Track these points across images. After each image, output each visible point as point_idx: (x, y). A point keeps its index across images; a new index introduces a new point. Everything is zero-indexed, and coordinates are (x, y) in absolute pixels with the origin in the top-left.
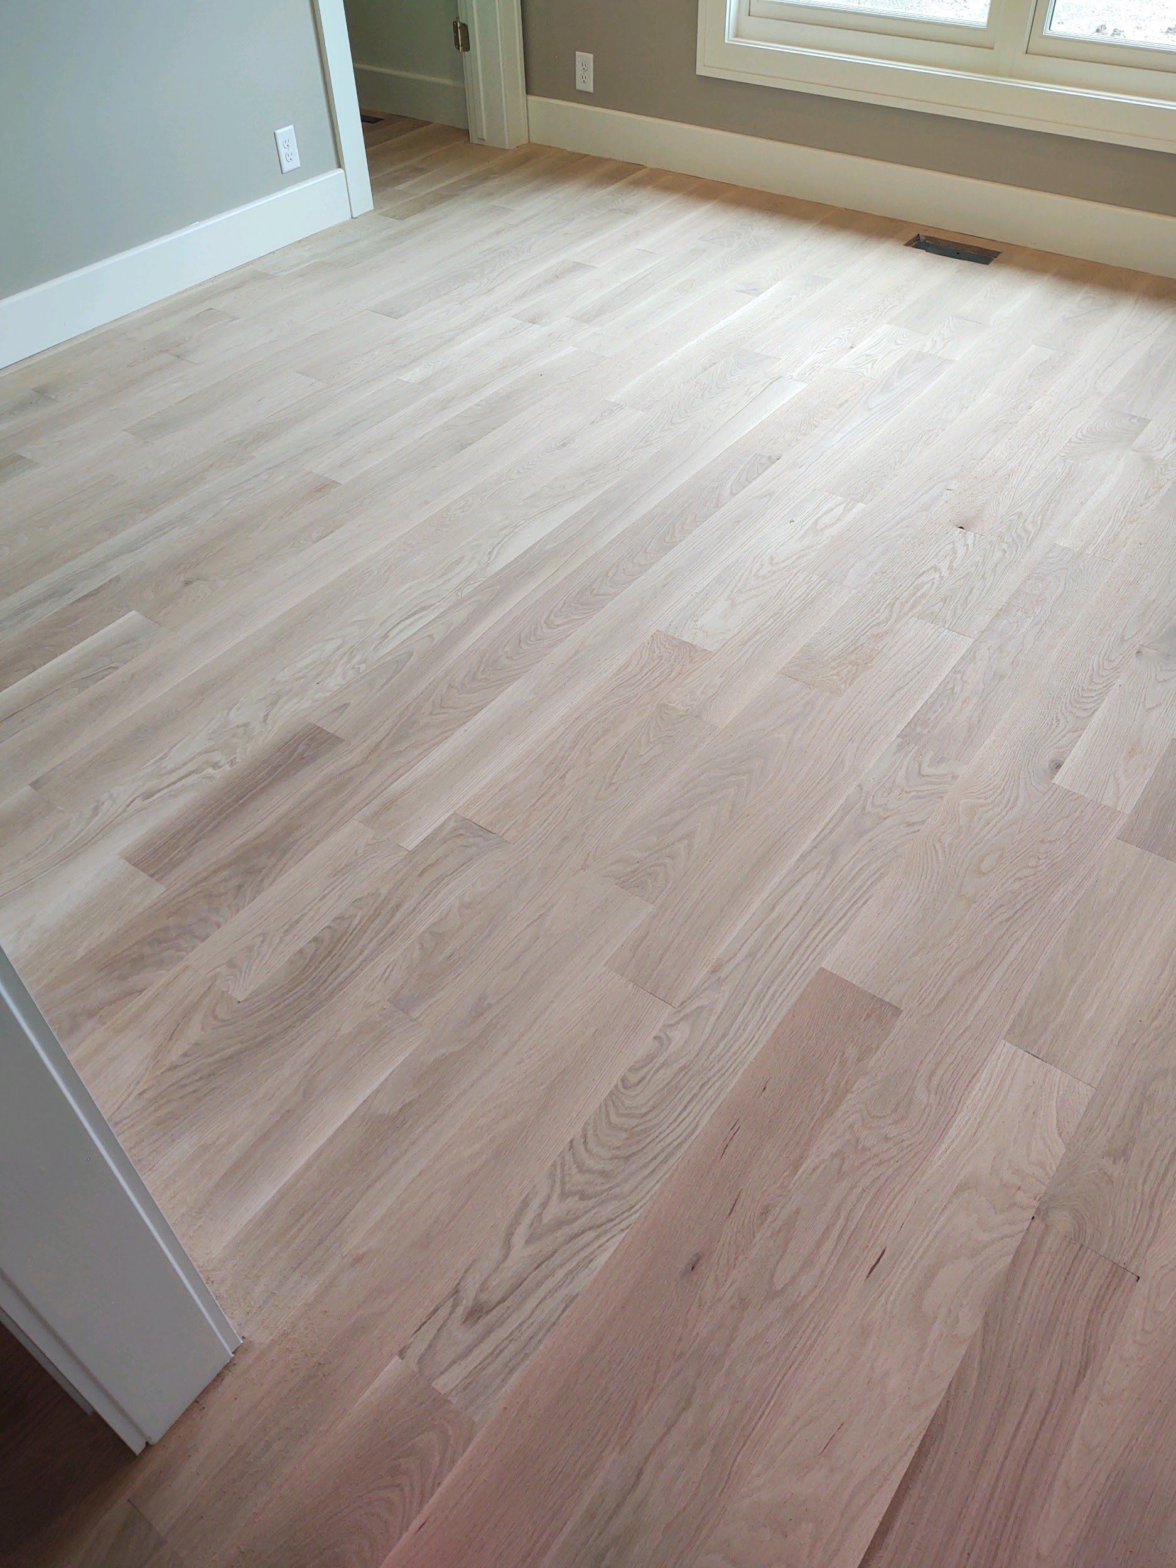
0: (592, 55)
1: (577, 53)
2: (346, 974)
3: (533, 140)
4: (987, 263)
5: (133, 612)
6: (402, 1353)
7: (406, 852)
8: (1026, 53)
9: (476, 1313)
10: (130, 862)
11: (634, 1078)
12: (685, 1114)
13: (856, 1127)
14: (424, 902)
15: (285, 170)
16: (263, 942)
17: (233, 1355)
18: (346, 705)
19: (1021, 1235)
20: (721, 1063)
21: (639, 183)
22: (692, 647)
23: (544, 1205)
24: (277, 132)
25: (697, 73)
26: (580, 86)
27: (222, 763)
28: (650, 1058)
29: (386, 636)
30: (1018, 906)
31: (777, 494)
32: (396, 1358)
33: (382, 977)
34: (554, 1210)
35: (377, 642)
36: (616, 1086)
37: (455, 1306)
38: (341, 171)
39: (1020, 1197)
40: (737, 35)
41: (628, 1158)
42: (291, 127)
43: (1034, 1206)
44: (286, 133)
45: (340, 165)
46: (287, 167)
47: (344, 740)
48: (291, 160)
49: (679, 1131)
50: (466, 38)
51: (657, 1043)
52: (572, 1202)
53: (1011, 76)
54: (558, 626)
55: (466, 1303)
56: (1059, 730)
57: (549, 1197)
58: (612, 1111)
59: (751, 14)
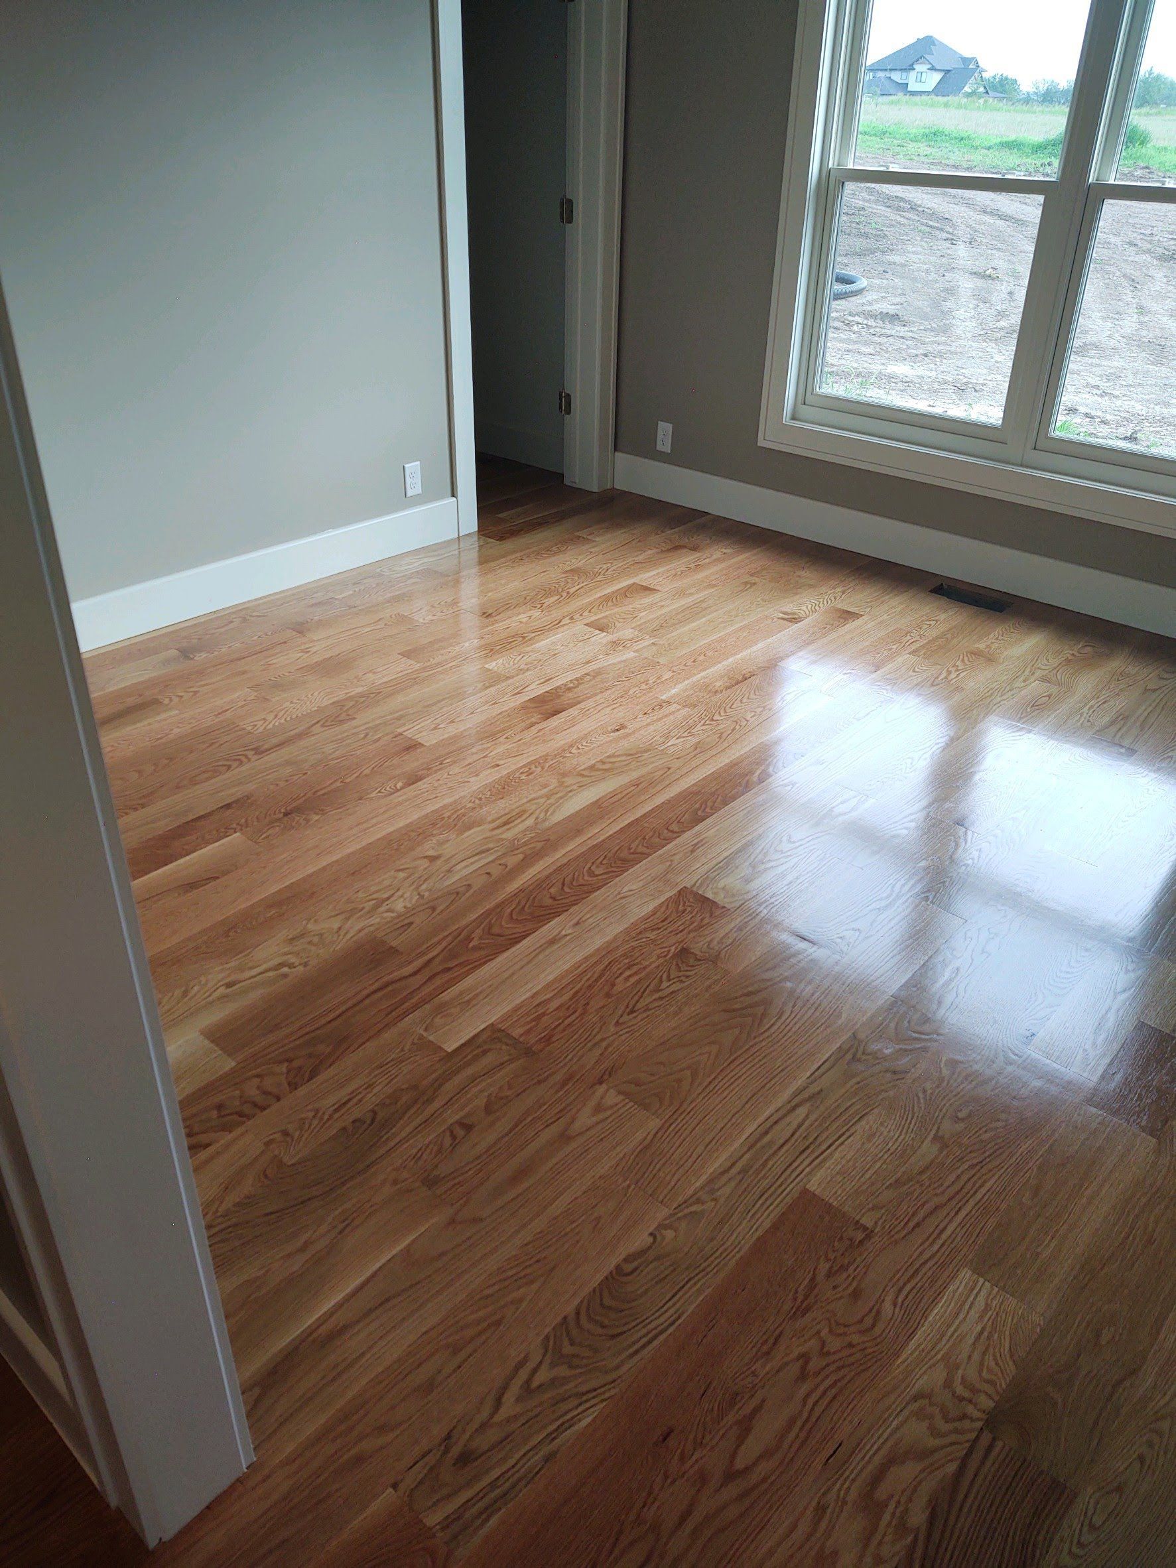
0: (671, 426)
1: (659, 422)
2: (382, 1151)
3: (617, 486)
4: (1001, 611)
5: (238, 834)
6: (395, 1486)
7: (445, 1054)
8: (1035, 449)
9: (465, 1459)
10: (208, 1038)
11: (628, 1268)
12: (670, 1303)
13: (822, 1334)
14: (456, 1098)
15: (409, 494)
16: (314, 1117)
17: (246, 1470)
18: (411, 924)
19: (967, 1445)
20: (707, 1263)
21: (702, 528)
22: (714, 903)
23: (535, 1370)
24: (406, 466)
25: (759, 444)
26: (659, 447)
27: (297, 964)
28: (643, 1252)
29: (449, 871)
30: (987, 1154)
31: (797, 785)
32: (390, 1490)
33: (414, 1157)
34: (542, 1376)
35: (443, 875)
36: (611, 1273)
37: (446, 1452)
38: (455, 499)
39: (970, 1409)
40: (793, 418)
41: (613, 1337)
42: (418, 463)
43: (982, 1419)
44: (413, 467)
45: (453, 495)
46: (410, 493)
47: (402, 953)
48: (415, 487)
49: (662, 1319)
50: (569, 404)
51: (651, 1239)
52: (563, 1371)
53: (1021, 465)
54: (597, 875)
55: (456, 1450)
56: (1036, 1003)
57: (541, 1363)
58: (606, 1293)
59: (806, 403)
